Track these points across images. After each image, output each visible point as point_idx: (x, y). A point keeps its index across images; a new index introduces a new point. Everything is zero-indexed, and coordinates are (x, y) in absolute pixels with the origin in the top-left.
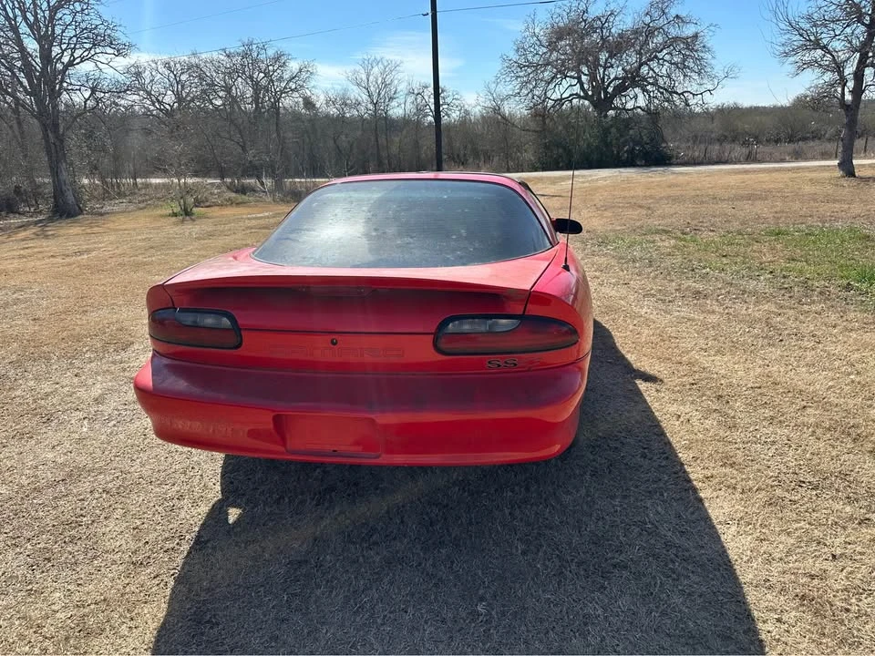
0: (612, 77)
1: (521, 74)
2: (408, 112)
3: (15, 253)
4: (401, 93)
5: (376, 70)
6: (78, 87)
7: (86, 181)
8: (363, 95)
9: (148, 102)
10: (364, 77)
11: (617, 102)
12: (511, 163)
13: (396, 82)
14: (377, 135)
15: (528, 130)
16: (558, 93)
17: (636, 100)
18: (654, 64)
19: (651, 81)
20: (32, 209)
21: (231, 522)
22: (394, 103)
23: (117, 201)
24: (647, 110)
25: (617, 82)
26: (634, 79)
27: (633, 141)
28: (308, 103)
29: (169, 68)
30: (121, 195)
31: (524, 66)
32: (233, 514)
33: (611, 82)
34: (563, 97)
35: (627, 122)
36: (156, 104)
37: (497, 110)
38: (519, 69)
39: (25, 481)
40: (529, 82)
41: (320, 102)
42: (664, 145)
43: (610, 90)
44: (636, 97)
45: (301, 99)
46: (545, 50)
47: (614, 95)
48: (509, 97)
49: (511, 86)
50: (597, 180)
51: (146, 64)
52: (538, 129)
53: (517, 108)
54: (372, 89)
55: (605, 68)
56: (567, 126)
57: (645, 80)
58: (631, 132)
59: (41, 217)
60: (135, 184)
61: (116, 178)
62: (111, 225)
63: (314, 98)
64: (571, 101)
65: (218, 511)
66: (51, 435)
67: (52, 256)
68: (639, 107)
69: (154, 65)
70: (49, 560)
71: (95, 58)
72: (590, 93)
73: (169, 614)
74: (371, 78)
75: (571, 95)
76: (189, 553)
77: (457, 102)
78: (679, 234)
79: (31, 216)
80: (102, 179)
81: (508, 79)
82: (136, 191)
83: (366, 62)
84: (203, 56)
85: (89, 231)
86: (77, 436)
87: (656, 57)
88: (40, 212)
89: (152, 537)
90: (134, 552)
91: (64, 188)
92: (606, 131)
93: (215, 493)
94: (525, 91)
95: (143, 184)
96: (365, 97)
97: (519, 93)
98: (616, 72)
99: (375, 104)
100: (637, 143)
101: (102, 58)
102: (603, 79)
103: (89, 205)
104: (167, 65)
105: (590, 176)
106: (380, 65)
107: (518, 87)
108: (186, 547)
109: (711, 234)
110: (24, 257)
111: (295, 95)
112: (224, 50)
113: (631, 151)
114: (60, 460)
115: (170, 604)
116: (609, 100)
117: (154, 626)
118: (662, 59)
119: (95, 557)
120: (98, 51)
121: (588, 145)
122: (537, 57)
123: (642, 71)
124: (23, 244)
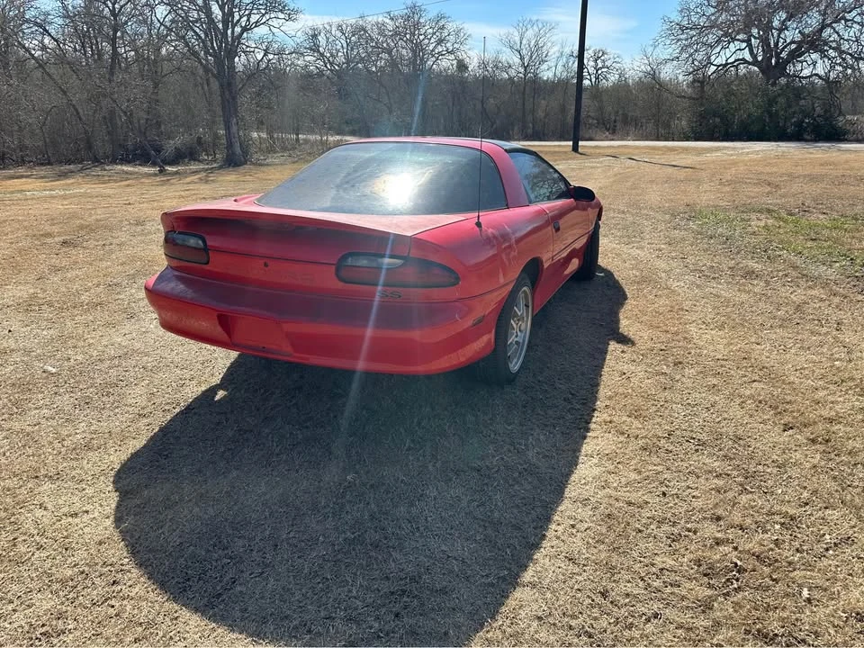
0: (788, 41)
1: (682, 37)
2: (558, 74)
3: (177, 194)
4: (553, 56)
5: (530, 33)
6: (252, 49)
7: (255, 135)
8: (514, 57)
9: (322, 63)
10: (517, 39)
11: (790, 69)
12: (662, 131)
13: (549, 44)
14: (524, 99)
15: (684, 97)
16: (724, 57)
17: (813, 67)
18: (840, 27)
19: (834, 45)
20: (210, 158)
21: (216, 399)
22: (544, 66)
23: (279, 155)
24: (826, 79)
25: (793, 46)
26: (813, 43)
27: (802, 111)
28: (462, 66)
29: (342, 31)
30: (284, 149)
31: (687, 28)
32: (221, 394)
33: (785, 47)
34: (729, 61)
35: (797, 91)
36: (328, 65)
37: (653, 75)
38: (680, 32)
39: (95, 353)
40: (690, 45)
41: (473, 65)
42: (841, 118)
43: (784, 55)
44: (814, 63)
45: (455, 62)
46: (713, 10)
47: (787, 62)
48: (666, 61)
49: (670, 50)
50: (748, 153)
51: (321, 27)
52: (694, 96)
53: (675, 73)
54: (524, 52)
55: (780, 30)
56: (730, 94)
57: (826, 43)
58: (802, 103)
59: (215, 165)
60: (297, 140)
61: (282, 133)
62: (260, 175)
63: (467, 60)
64: (737, 67)
65: (212, 391)
66: (128, 327)
67: (204, 198)
68: (817, 75)
69: (328, 28)
70: (87, 403)
71: (270, 22)
72: (760, 58)
73: (145, 446)
74: (524, 42)
75: (736, 61)
76: (177, 414)
77: (617, 66)
78: (784, 214)
79: (207, 164)
80: (270, 133)
81: (669, 42)
82: (297, 146)
83: (521, 25)
84: (370, 19)
85: (242, 179)
86: (144, 330)
87: (843, 18)
88: (215, 161)
89: (158, 401)
90: (143, 408)
91: (233, 140)
92: (772, 101)
93: (216, 380)
94: (685, 55)
95: (303, 140)
96: (517, 60)
97: (678, 58)
98: (792, 34)
99: (525, 68)
100: (807, 116)
101: (275, 23)
102: (776, 44)
103: (255, 156)
104: (340, 27)
105: (743, 149)
106: (535, 27)
107: (678, 51)
108: (177, 410)
109: (822, 217)
110: (183, 197)
111: (452, 57)
112: (389, 13)
113: (799, 124)
114: (123, 344)
115: (148, 441)
116: (782, 65)
117: (131, 451)
118: (852, 20)
119: (117, 407)
120: (272, 16)
121: (749, 116)
122: (704, 19)
123: (823, 35)
124: (186, 187)
